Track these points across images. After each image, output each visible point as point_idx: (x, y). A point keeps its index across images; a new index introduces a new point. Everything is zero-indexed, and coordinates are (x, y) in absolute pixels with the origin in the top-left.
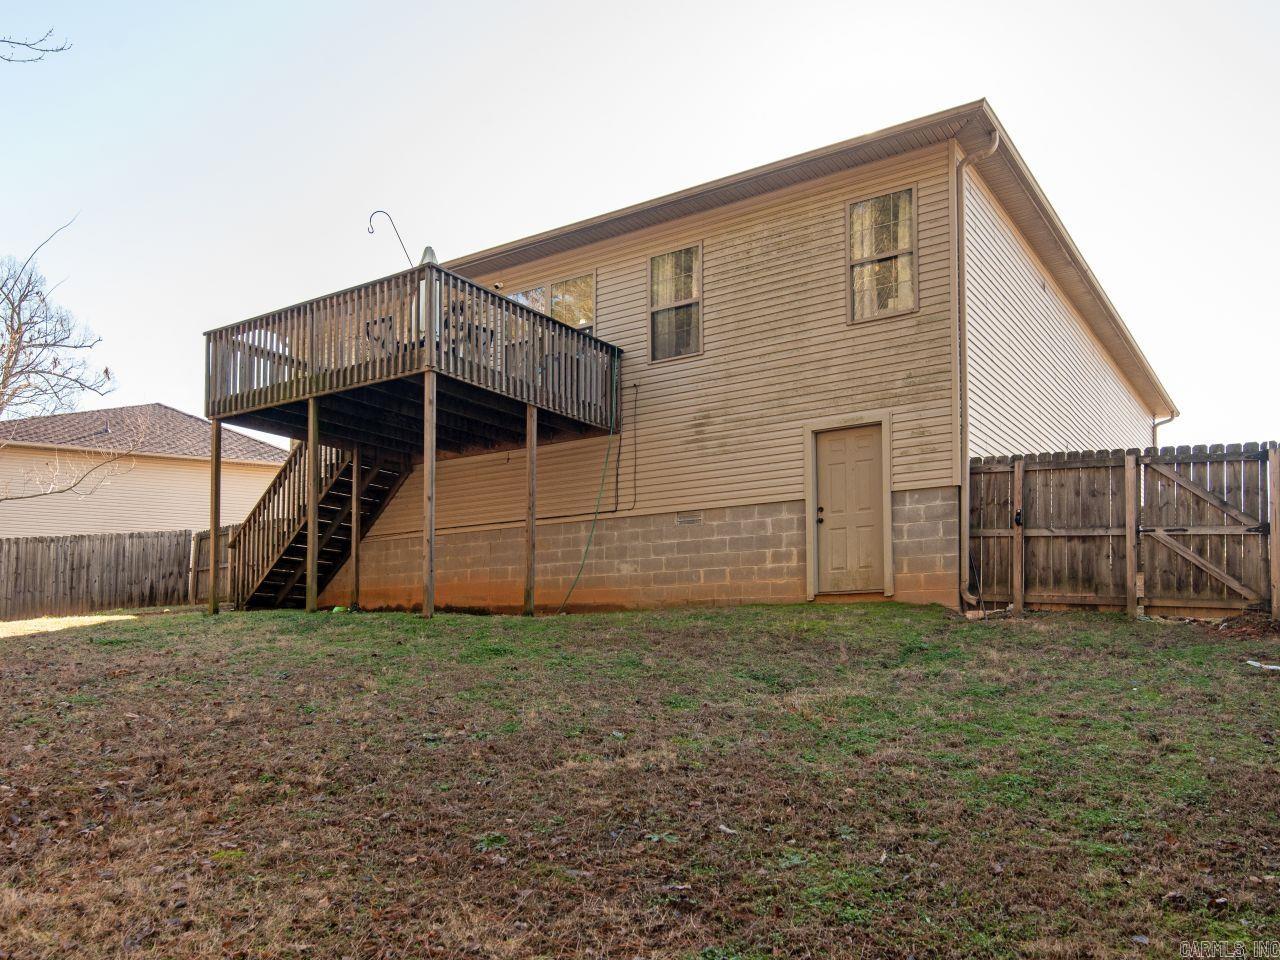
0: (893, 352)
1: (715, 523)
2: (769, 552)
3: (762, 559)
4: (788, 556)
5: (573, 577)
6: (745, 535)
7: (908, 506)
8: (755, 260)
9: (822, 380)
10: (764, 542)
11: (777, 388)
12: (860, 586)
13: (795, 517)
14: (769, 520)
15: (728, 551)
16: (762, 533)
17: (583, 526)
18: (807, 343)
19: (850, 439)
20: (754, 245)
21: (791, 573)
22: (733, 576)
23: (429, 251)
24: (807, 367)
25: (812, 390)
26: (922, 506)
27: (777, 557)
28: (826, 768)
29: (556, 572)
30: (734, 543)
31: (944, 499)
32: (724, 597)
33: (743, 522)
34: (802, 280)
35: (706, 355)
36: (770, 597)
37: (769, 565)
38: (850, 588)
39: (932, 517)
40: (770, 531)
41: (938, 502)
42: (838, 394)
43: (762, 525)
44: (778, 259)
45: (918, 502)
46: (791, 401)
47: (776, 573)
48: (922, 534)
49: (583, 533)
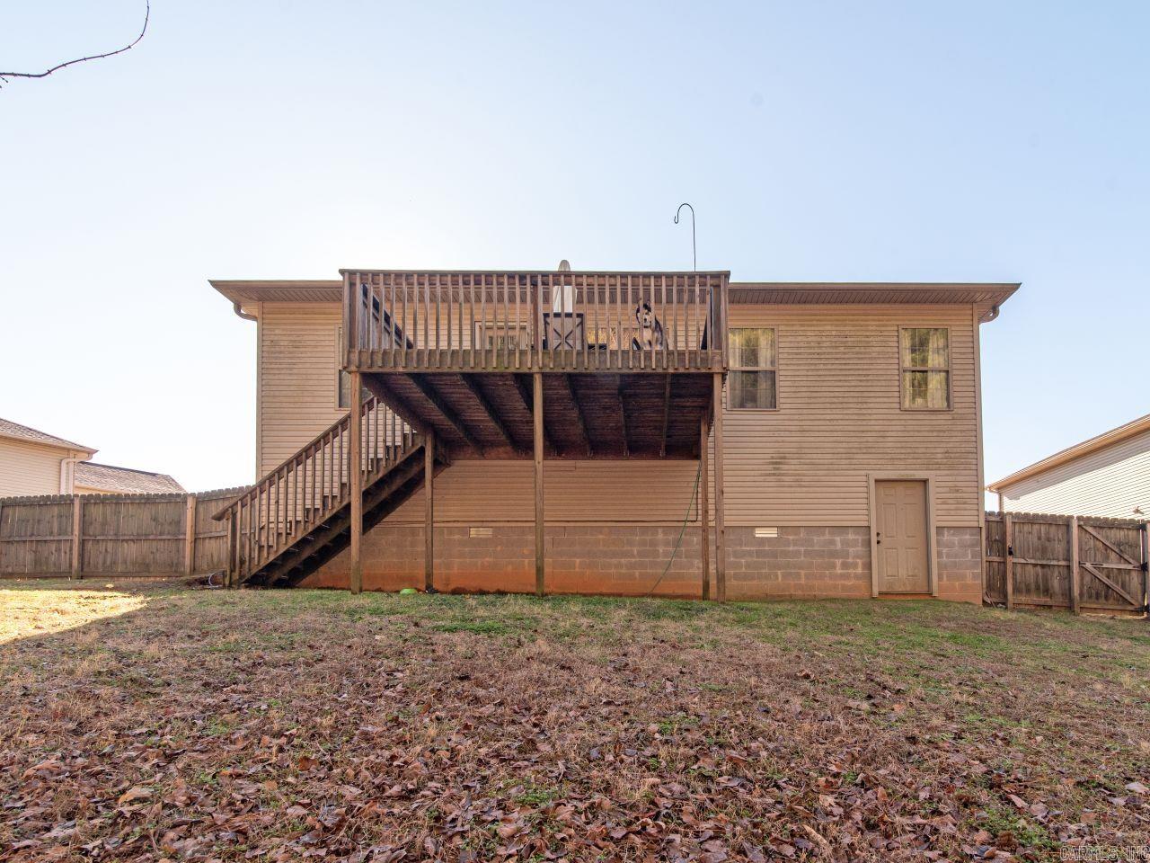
0: (935, 434)
1: (791, 537)
2: (838, 562)
3: (834, 567)
4: (855, 566)
6: (816, 548)
7: (946, 537)
9: (881, 445)
10: (834, 554)
11: (844, 445)
12: (908, 588)
13: (860, 538)
14: (838, 539)
15: (802, 558)
16: (832, 548)
18: (869, 417)
19: (900, 489)
20: (824, 339)
21: (857, 577)
22: (807, 577)
24: (869, 434)
25: (873, 450)
26: (956, 539)
27: (845, 565)
30: (807, 553)
31: (971, 535)
32: (800, 593)
33: (815, 538)
34: (865, 373)
35: (782, 412)
36: (838, 594)
37: (839, 571)
38: (901, 589)
39: (963, 545)
40: (839, 546)
41: (968, 537)
42: (894, 456)
43: (832, 542)
44: (845, 353)
45: (953, 535)
46: (856, 456)
47: (843, 576)
48: (956, 556)
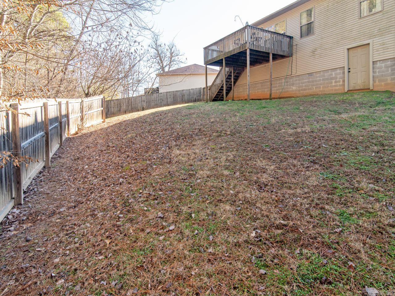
0: (374, 23)
1: (318, 75)
2: (334, 81)
3: (332, 83)
4: (339, 81)
5: (281, 91)
6: (326, 77)
7: (378, 65)
8: (330, 7)
9: (350, 35)
10: (332, 79)
11: (336, 39)
12: (362, 87)
13: (341, 71)
14: (333, 73)
15: (321, 82)
16: (332, 76)
17: (283, 79)
18: (345, 26)
19: (359, 50)
20: (330, 3)
21: (340, 86)
22: (323, 88)
23: (247, 23)
24: (346, 32)
25: (347, 38)
26: (383, 65)
27: (336, 82)
28: (353, 132)
29: (277, 90)
30: (323, 80)
31: (391, 62)
32: (320, 93)
33: (326, 74)
34: (344, 10)
35: (316, 34)
36: (334, 92)
37: (334, 84)
38: (359, 88)
39: (387, 67)
40: (334, 76)
41: (389, 63)
42: (355, 38)
43: (332, 75)
44: (337, 6)
45: (381, 63)
46: (340, 42)
47: (335, 86)
48: (383, 72)
49: (283, 81)
